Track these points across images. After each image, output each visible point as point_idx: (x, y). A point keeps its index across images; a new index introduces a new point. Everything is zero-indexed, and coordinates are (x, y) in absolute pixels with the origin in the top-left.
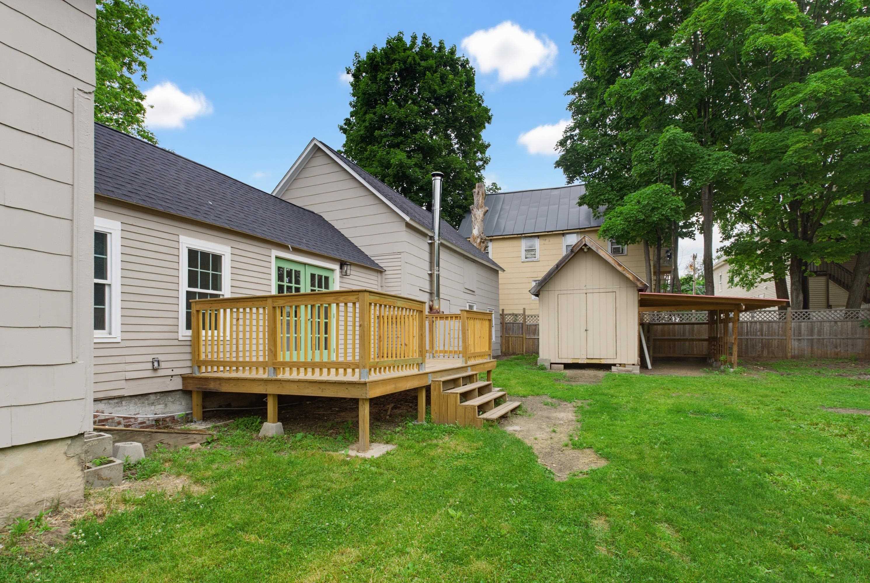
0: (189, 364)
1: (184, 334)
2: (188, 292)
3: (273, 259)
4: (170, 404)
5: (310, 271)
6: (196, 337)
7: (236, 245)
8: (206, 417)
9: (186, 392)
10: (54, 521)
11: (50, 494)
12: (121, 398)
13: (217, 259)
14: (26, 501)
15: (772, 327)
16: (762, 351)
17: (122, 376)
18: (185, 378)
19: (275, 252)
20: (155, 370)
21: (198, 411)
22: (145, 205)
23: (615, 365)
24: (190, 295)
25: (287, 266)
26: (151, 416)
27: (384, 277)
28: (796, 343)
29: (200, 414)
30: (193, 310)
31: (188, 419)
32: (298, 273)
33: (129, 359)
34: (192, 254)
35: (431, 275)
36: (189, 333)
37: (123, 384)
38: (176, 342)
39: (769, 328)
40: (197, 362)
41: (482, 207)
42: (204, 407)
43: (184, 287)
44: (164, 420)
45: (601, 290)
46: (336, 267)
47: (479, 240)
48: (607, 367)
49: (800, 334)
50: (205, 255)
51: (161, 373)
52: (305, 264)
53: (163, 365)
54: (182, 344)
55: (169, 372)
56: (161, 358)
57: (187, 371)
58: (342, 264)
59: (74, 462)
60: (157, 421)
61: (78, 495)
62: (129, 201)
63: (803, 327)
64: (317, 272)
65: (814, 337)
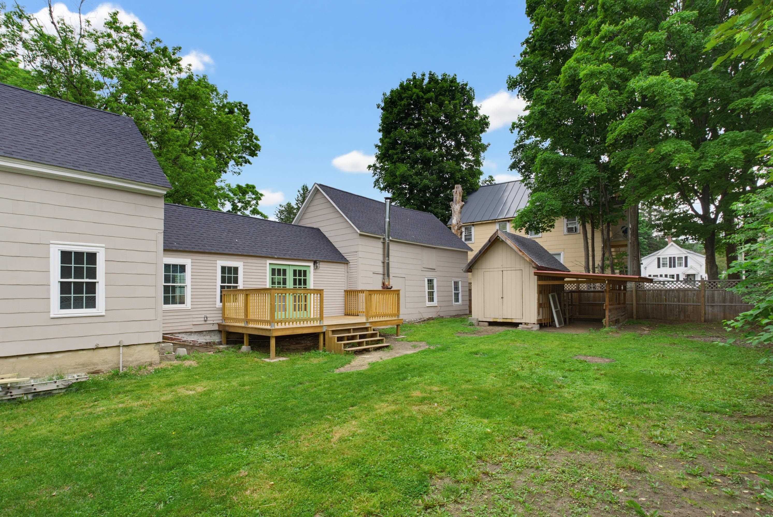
0: (221, 318)
1: (219, 305)
2: (221, 286)
3: (268, 265)
4: (212, 336)
5: (292, 269)
6: (224, 305)
7: (246, 261)
8: (227, 343)
9: (220, 331)
10: (150, 368)
11: (150, 360)
12: (191, 332)
13: (236, 269)
14: (142, 361)
15: (688, 294)
16: (679, 315)
17: (191, 323)
18: (219, 325)
19: (269, 261)
20: (205, 321)
21: (224, 340)
22: (201, 251)
23: (521, 323)
24: (222, 287)
25: (277, 267)
26: (205, 341)
27: (349, 266)
28: (710, 309)
29: (225, 341)
30: (223, 294)
31: (220, 343)
32: (285, 271)
33: (194, 316)
34: (223, 268)
35: (383, 263)
36: (221, 304)
37: (192, 326)
38: (215, 309)
39: (685, 296)
40: (224, 319)
41: (459, 202)
42: (227, 338)
43: (219, 283)
44: (210, 343)
45: (512, 269)
46: (311, 264)
47: (456, 228)
48: (516, 325)
49: (713, 301)
50: (230, 268)
51: (208, 322)
52: (289, 265)
53: (208, 319)
54: (218, 309)
55: (212, 322)
56: (208, 316)
57: (220, 322)
58: (315, 262)
59: (156, 351)
60: (207, 343)
61: (158, 362)
62: (194, 250)
63: (716, 295)
64: (297, 268)
65: (726, 304)
